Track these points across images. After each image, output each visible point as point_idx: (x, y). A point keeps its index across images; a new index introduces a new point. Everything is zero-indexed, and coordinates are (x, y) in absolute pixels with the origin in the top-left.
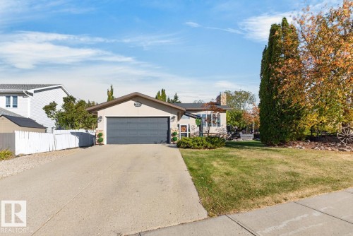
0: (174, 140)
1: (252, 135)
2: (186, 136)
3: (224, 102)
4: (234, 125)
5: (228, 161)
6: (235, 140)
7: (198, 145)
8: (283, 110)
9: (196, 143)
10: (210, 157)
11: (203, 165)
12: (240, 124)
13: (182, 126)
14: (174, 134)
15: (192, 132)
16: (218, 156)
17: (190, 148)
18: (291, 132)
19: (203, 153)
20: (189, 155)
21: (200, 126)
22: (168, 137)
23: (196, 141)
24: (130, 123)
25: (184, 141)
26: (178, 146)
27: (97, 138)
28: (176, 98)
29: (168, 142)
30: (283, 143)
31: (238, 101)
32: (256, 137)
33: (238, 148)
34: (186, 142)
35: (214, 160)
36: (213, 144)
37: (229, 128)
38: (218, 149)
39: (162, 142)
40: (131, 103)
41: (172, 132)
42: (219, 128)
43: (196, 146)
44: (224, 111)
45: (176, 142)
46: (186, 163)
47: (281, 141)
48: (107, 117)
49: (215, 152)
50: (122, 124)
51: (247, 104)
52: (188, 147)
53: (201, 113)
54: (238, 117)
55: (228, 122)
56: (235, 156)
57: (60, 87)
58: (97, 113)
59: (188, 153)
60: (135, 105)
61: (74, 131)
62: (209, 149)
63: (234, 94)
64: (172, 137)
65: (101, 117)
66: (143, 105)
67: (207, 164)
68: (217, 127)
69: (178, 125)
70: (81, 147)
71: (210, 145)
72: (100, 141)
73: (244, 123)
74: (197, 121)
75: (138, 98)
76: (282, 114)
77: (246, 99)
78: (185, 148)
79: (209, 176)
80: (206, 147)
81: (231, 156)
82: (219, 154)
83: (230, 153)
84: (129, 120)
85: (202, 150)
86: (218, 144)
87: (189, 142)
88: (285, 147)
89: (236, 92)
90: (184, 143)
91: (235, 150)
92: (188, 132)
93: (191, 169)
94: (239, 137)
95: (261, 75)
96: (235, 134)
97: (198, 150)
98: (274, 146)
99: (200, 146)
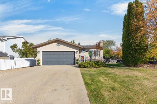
0: (77, 63)
1: (116, 61)
2: (84, 61)
3: (102, 45)
4: (106, 56)
5: (109, 77)
6: (107, 63)
7: (90, 66)
8: (136, 47)
9: (89, 65)
10: (98, 74)
11: (94, 80)
12: (109, 56)
13: (82, 56)
14: (77, 60)
15: (86, 59)
16: (102, 73)
17: (86, 68)
18: (141, 59)
19: (93, 71)
20: (85, 72)
21: (91, 56)
22: (74, 62)
23: (89, 64)
24: (54, 54)
25: (82, 64)
26: (79, 67)
27: (37, 62)
28: (79, 44)
29: (74, 64)
30: (136, 65)
31: (108, 44)
32: (118, 61)
33: (111, 67)
34: (84, 64)
35: (101, 76)
36: (98, 66)
37: (104, 57)
38: (101, 68)
39: (71, 64)
40: (55, 44)
41: (76, 59)
42: (100, 57)
43: (89, 67)
44: (102, 49)
45: (78, 64)
46: (84, 78)
47: (135, 64)
48: (43, 52)
49: (100, 70)
50: (50, 55)
51: (112, 46)
52: (84, 67)
53: (91, 50)
54: (108, 52)
55: (104, 54)
56: (112, 73)
57: (22, 37)
58: (37, 49)
59: (84, 71)
60: (57, 45)
61: (27, 58)
62: (96, 68)
63: (106, 42)
64: (76, 62)
65: (39, 51)
66: (61, 45)
67: (97, 79)
68: (98, 57)
69: (80, 56)
70: (31, 66)
71: (96, 66)
72: (39, 64)
73: (111, 55)
74: (89, 54)
75: (59, 42)
76: (136, 49)
77: (112, 44)
78: (83, 68)
79: (100, 90)
80: (94, 67)
81: (110, 73)
82: (102, 71)
83: (109, 71)
84: (54, 53)
85: (92, 69)
86: (101, 66)
87: (85, 65)
88: (137, 67)
89: (107, 41)
90: (82, 65)
91: (111, 69)
92: (84, 59)
93: (86, 84)
94: (110, 62)
95: (123, 29)
96: (107, 60)
97: (90, 69)
98: (131, 66)
99: (91, 67)
